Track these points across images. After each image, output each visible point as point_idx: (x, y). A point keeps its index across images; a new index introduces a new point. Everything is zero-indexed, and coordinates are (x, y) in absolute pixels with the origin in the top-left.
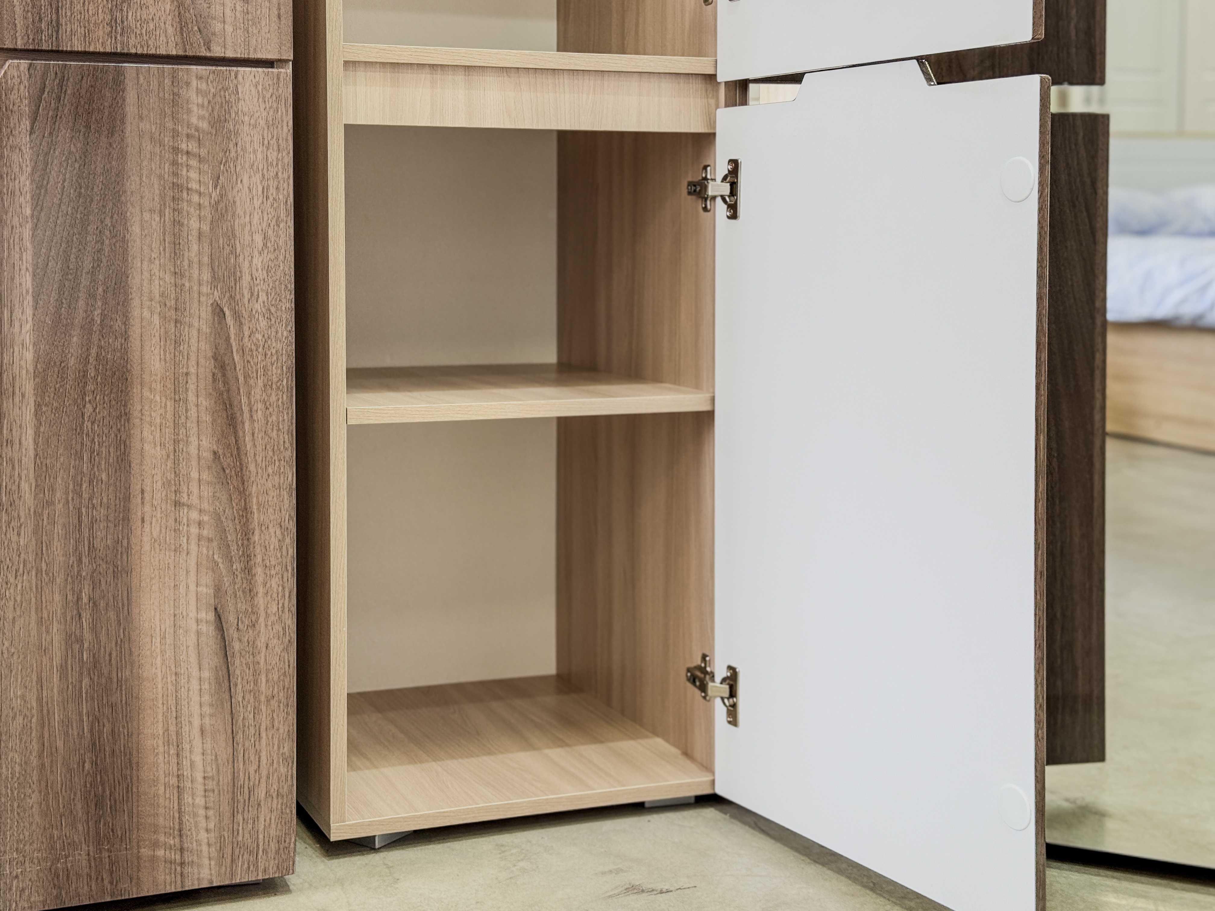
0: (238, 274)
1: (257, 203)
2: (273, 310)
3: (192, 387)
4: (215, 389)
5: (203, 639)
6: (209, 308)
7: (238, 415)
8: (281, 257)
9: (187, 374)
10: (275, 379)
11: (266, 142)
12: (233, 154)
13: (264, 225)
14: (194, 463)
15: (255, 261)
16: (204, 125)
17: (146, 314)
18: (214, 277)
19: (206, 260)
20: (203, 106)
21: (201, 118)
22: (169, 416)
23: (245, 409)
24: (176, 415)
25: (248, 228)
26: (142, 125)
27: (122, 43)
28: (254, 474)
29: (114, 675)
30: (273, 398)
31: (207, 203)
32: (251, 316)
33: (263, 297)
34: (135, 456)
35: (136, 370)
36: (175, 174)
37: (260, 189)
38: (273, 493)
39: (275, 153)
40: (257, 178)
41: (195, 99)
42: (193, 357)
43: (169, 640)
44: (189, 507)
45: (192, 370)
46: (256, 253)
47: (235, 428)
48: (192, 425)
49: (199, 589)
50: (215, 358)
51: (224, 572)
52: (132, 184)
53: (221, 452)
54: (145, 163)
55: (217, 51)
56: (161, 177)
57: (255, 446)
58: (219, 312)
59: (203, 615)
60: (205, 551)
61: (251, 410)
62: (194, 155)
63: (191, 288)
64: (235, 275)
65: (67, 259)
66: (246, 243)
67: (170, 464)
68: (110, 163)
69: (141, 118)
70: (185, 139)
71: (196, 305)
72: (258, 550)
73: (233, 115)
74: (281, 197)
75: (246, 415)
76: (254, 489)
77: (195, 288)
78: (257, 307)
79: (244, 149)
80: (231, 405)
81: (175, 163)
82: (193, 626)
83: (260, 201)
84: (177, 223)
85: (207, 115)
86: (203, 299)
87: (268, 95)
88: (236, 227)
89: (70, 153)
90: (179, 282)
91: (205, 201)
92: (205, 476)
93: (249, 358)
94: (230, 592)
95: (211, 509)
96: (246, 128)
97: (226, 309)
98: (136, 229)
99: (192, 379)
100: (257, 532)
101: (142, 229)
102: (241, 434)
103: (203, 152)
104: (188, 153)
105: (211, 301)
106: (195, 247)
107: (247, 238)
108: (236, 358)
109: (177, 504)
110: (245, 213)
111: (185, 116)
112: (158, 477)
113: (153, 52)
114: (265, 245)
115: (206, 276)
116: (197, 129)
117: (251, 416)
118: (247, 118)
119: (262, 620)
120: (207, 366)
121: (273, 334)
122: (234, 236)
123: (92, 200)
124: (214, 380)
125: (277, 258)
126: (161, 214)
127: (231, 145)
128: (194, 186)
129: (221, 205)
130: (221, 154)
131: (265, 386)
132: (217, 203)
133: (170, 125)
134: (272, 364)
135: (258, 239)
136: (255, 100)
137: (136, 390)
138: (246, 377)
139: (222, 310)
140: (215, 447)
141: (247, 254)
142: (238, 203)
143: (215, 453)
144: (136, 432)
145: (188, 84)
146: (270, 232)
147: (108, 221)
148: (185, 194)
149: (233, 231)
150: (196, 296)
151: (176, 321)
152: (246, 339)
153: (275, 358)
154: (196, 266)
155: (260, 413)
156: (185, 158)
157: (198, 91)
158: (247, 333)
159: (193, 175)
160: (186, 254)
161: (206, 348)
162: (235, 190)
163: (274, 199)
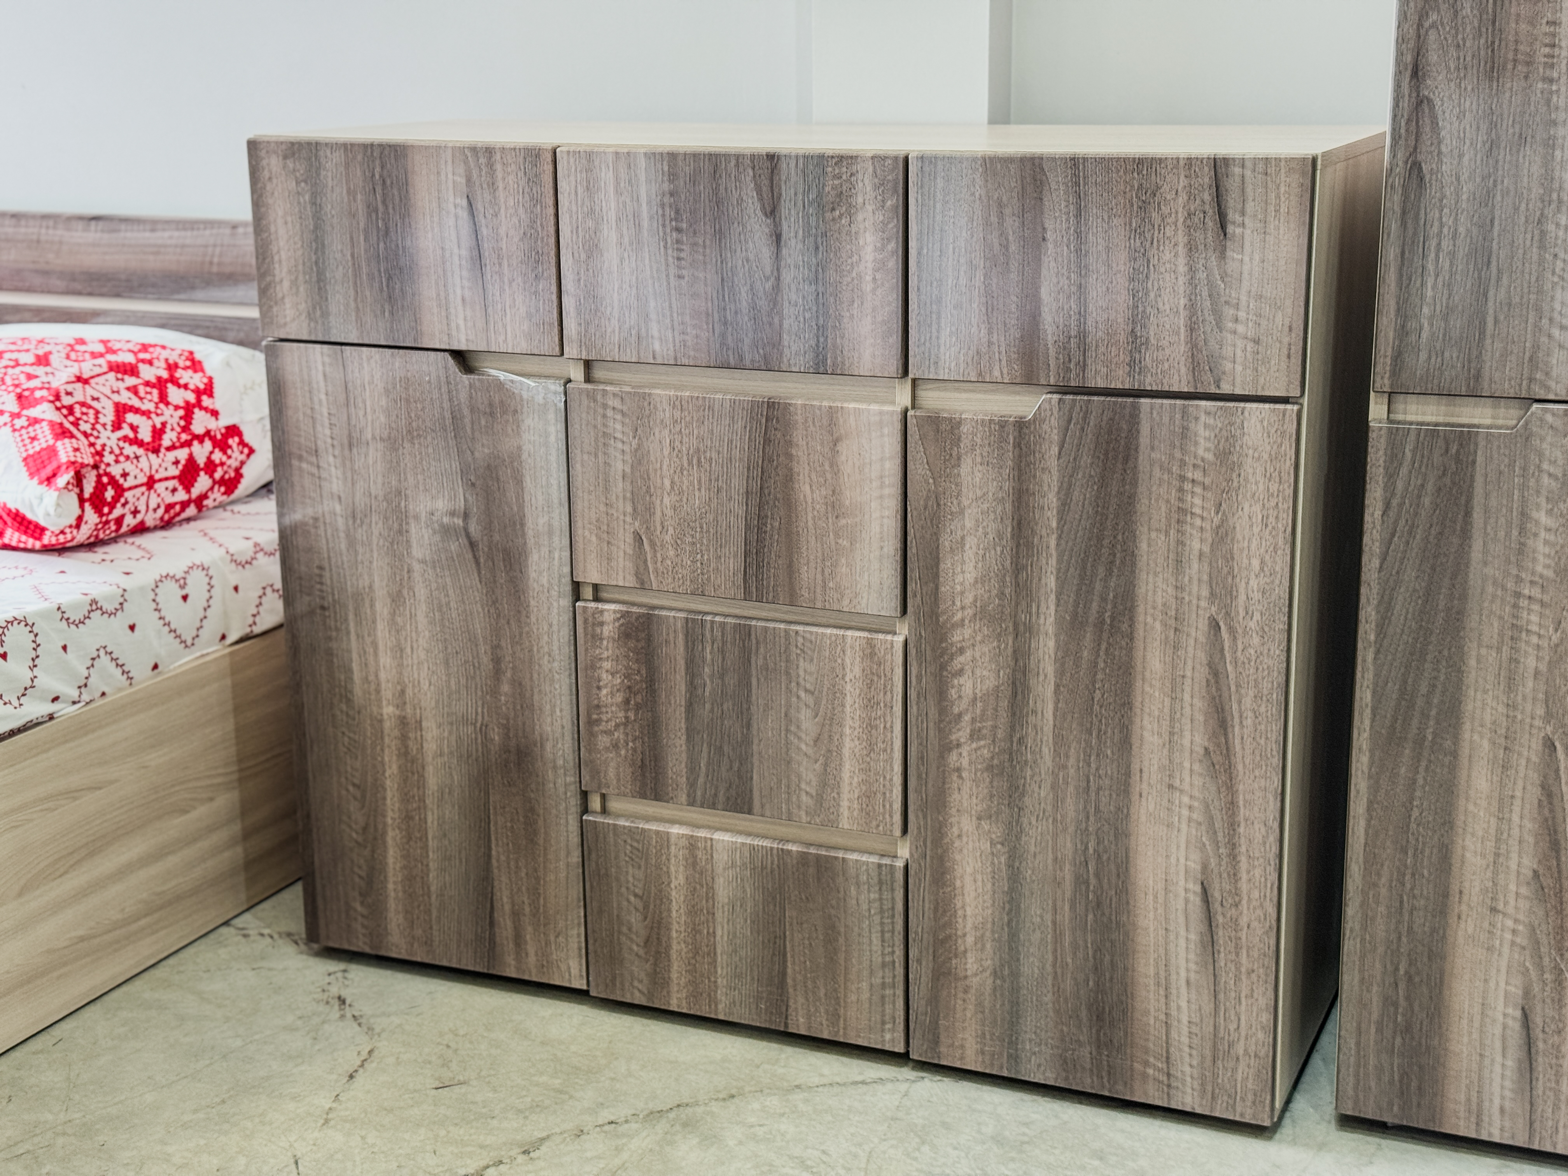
0: (1235, 593)
1: (1256, 530)
2: (1266, 629)
3: (1188, 689)
4: (1208, 692)
5: (1190, 906)
6: (1206, 622)
7: (1229, 718)
8: (1277, 582)
9: (1183, 677)
10: (1265, 692)
11: (1268, 475)
12: (1235, 484)
13: (1262, 550)
14: (1187, 754)
15: (1251, 582)
16: (1210, 457)
17: (1149, 620)
18: (1212, 594)
19: (1205, 577)
20: (1209, 439)
21: (1207, 450)
22: (1167, 710)
23: (1236, 715)
24: (1173, 712)
25: (1246, 552)
26: (1153, 455)
27: (1140, 381)
28: (1241, 773)
29: (1113, 917)
30: (1263, 709)
31: (1208, 527)
32: (1245, 633)
33: (1257, 616)
34: (1136, 743)
35: (1139, 667)
36: (1180, 500)
37: (1260, 517)
38: (1258, 794)
39: (1277, 485)
40: (1257, 508)
41: (1202, 432)
42: (1190, 663)
43: (1161, 900)
44: (1181, 791)
45: (1189, 673)
46: (1253, 576)
47: (1225, 729)
48: (1186, 721)
49: (1189, 863)
50: (1210, 665)
51: (1211, 854)
52: (1142, 505)
53: (1211, 749)
54: (1154, 488)
55: (1226, 388)
56: (1168, 501)
57: (1243, 749)
58: (1215, 626)
59: (1191, 886)
60: (1194, 832)
61: (1241, 716)
62: (1199, 483)
63: (1190, 602)
64: (1231, 593)
65: (1084, 568)
66: (1244, 565)
67: (1165, 752)
68: (1123, 486)
69: (1152, 448)
70: (1191, 468)
71: (1194, 616)
72: (1243, 840)
73: (1238, 448)
74: (1280, 526)
75: (1237, 720)
76: (1241, 787)
77: (1195, 602)
78: (1252, 624)
79: (1246, 480)
80: (1223, 710)
81: (1181, 490)
82: (1182, 894)
83: (1259, 528)
84: (1180, 543)
85: (1213, 448)
86: (1201, 612)
87: (1273, 431)
88: (1235, 551)
89: (1091, 476)
90: (1180, 595)
91: (1207, 525)
92: (1196, 767)
93: (1241, 670)
94: (1216, 871)
95: (1201, 797)
96: (1250, 460)
97: (1221, 624)
98: (1144, 546)
99: (1188, 682)
100: (1243, 825)
101: (1149, 545)
102: (1231, 736)
103: (1207, 481)
104: (1193, 481)
105: (1208, 615)
106: (1195, 565)
107: (1245, 561)
108: (1230, 668)
109: (1171, 787)
110: (1244, 538)
111: (1193, 449)
112: (1155, 762)
113: (1167, 389)
114: (1262, 569)
115: (1205, 592)
116: (1203, 460)
117: (1241, 722)
118: (1251, 452)
119: (1244, 902)
120: (1203, 672)
121: (1266, 651)
122: (1233, 558)
123: (1107, 519)
124: (1208, 686)
125: (1273, 582)
126: (1167, 534)
127: (1234, 476)
128: (1197, 511)
129: (1222, 531)
130: (1225, 484)
131: (1255, 697)
132: (1218, 527)
133: (1178, 454)
134: (1263, 678)
135: (1256, 563)
136: (1260, 435)
137: (1139, 684)
138: (1238, 686)
139: (1218, 624)
140: (1206, 744)
141: (1244, 575)
142: (1238, 529)
143: (1206, 749)
144: (1137, 720)
145: (1197, 419)
146: (1267, 557)
147: (1120, 537)
148: (1189, 518)
149: (1232, 554)
150: (1194, 608)
151: (1176, 630)
152: (1239, 653)
153: (1266, 672)
154: (1195, 582)
155: (1249, 720)
156: (1190, 485)
157: (1206, 426)
158: (1240, 647)
159: (1197, 501)
160: (1187, 570)
161: (1202, 656)
162: (1236, 517)
163: (1273, 528)
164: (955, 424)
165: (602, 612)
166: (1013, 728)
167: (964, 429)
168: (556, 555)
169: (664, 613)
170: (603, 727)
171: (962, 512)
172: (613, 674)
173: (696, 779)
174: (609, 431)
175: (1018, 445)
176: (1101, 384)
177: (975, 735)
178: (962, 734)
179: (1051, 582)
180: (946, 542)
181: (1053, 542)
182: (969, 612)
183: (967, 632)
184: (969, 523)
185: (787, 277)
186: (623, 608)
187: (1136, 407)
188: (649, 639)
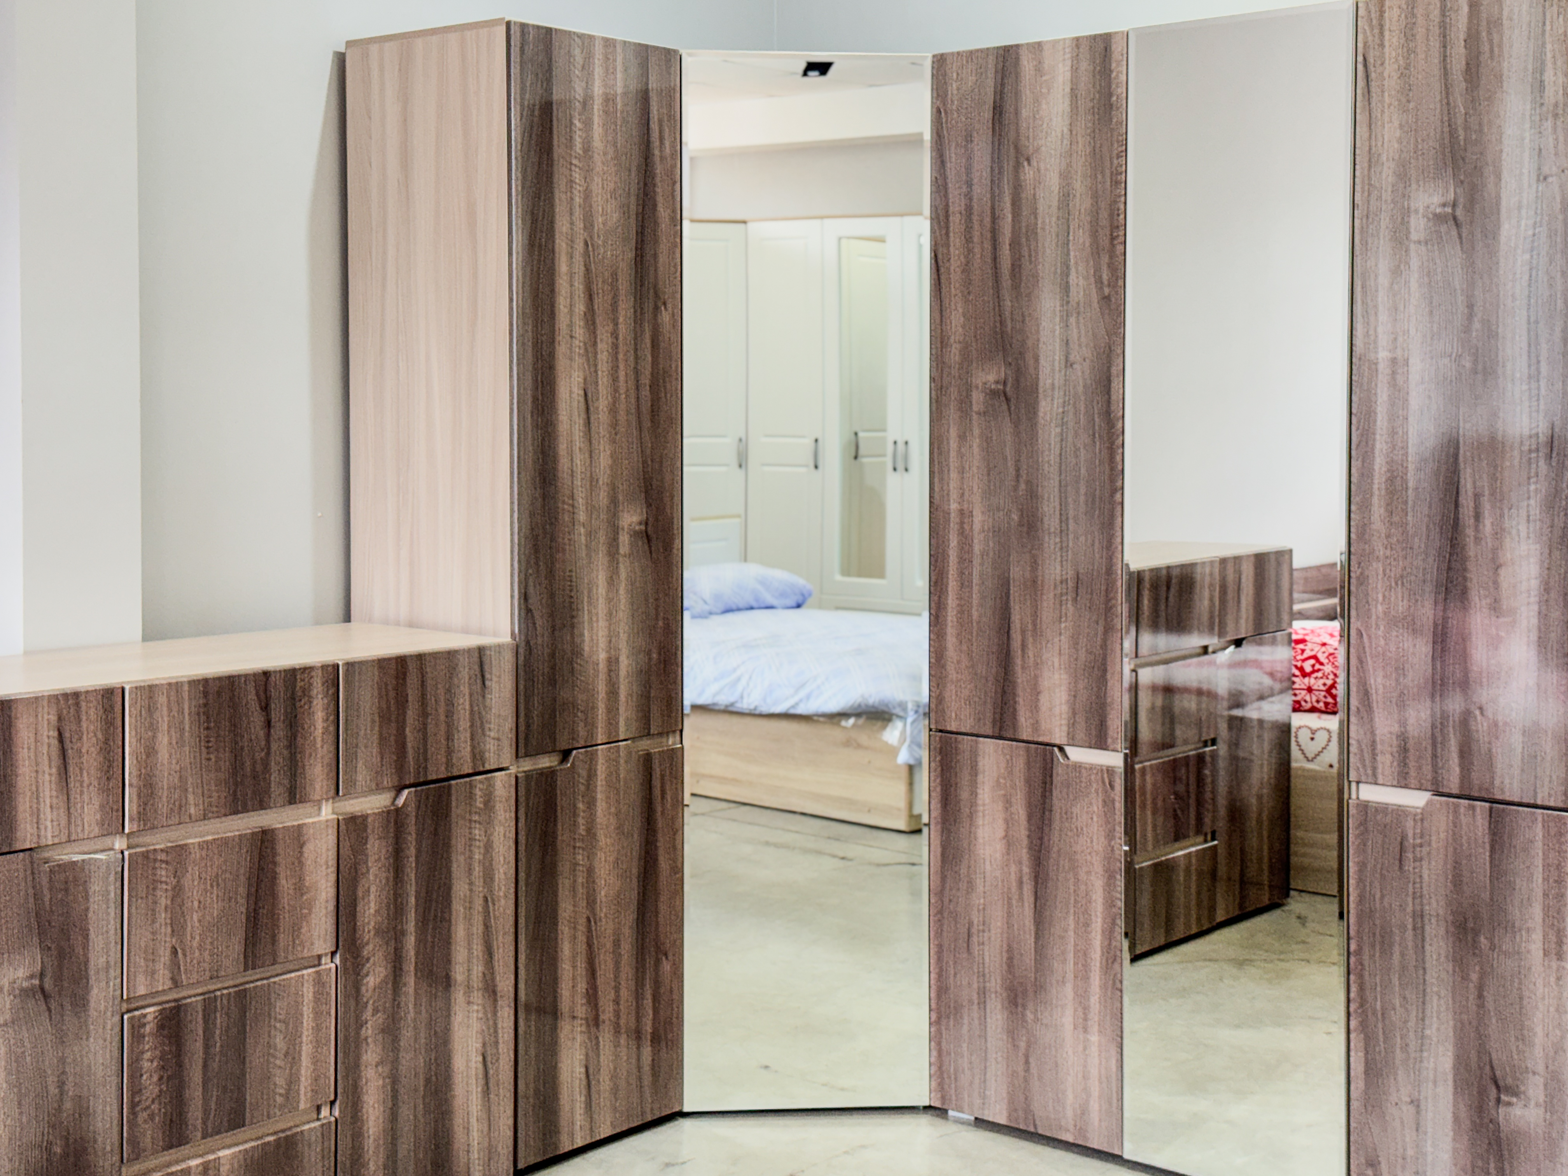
0: (493, 879)
1: (501, 841)
3: (475, 940)
4: (484, 940)
6: (482, 899)
9: (473, 934)
11: (506, 809)
12: (492, 818)
14: (476, 980)
15: (500, 870)
16: (482, 806)
17: (458, 907)
18: (484, 882)
19: (481, 874)
20: (481, 796)
21: (480, 802)
22: (466, 957)
23: (496, 948)
24: (469, 957)
25: (497, 854)
26: (458, 811)
27: (451, 772)
31: (482, 845)
32: (498, 899)
33: (503, 888)
35: (453, 937)
36: (470, 833)
37: (503, 833)
40: (500, 829)
41: (478, 793)
42: (475, 925)
44: (473, 1003)
45: (475, 932)
46: (500, 867)
48: (475, 960)
49: (477, 1045)
50: (484, 924)
51: (486, 1034)
53: (485, 972)
54: (459, 830)
55: (487, 767)
56: (465, 836)
57: (499, 966)
58: (486, 900)
59: (478, 1058)
60: (479, 1025)
62: (478, 822)
63: (475, 890)
65: (428, 887)
66: (497, 862)
68: (445, 833)
69: (457, 808)
70: (474, 814)
71: (477, 897)
73: (493, 799)
75: (496, 950)
77: (477, 889)
78: (501, 894)
79: (497, 814)
80: (490, 946)
82: (474, 1065)
83: (502, 839)
84: (470, 858)
85: (483, 801)
86: (480, 894)
88: (493, 855)
89: (430, 832)
90: (471, 888)
92: (479, 986)
93: (497, 921)
94: (489, 1044)
95: (482, 1003)
96: (498, 803)
98: (455, 865)
99: (475, 936)
101: (457, 863)
103: (481, 820)
104: (475, 821)
105: (483, 895)
106: (477, 869)
107: (498, 859)
108: (492, 921)
109: (469, 1003)
110: (497, 847)
111: (474, 803)
113: (463, 773)
115: (481, 882)
116: (479, 808)
118: (498, 799)
120: (481, 929)
122: (492, 859)
123: (438, 854)
124: (483, 935)
126: (464, 854)
127: (492, 814)
128: (477, 837)
129: (488, 845)
130: (488, 819)
132: (486, 844)
133: (468, 808)
134: (507, 922)
135: (502, 860)
136: (501, 788)
137: (453, 947)
138: (496, 930)
139: (487, 898)
140: (483, 969)
141: (497, 867)
142: (494, 842)
143: (483, 973)
144: (453, 969)
145: (476, 786)
147: (444, 863)
148: (474, 843)
149: (492, 857)
150: (477, 893)
151: (469, 908)
152: (496, 912)
153: (508, 918)
154: (477, 878)
156: (474, 824)
158: (496, 908)
159: (477, 832)
160: (474, 873)
161: (481, 920)
162: (493, 836)
164: (365, 817)
165: (145, 1016)
166: (394, 1000)
167: (370, 820)
168: (111, 984)
169: (189, 1000)
170: (143, 1105)
171: (368, 871)
172: (152, 1062)
173: (208, 1118)
174: (158, 877)
175: (396, 823)
176: (434, 777)
177: (376, 1011)
178: (368, 1014)
179: (413, 900)
180: (360, 893)
181: (413, 876)
182: (372, 933)
183: (370, 947)
184: (371, 878)
185: (274, 746)
186: (160, 1007)
187: (450, 786)
188: (179, 1023)
